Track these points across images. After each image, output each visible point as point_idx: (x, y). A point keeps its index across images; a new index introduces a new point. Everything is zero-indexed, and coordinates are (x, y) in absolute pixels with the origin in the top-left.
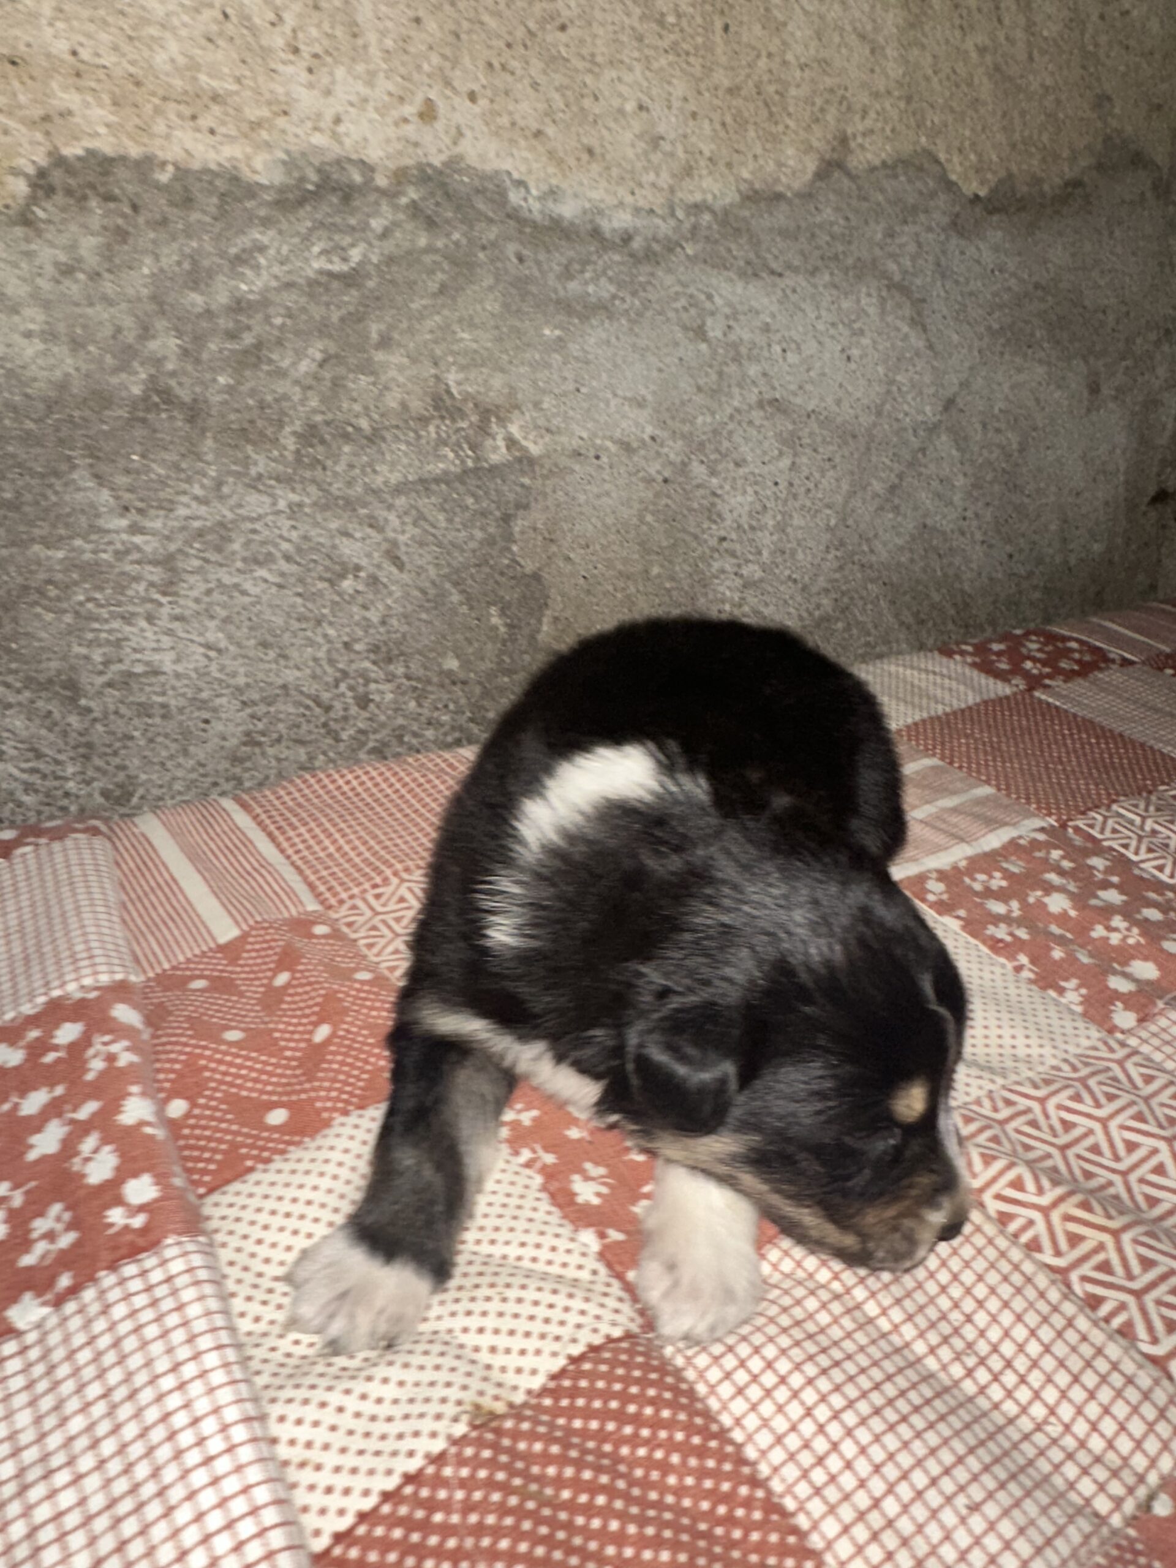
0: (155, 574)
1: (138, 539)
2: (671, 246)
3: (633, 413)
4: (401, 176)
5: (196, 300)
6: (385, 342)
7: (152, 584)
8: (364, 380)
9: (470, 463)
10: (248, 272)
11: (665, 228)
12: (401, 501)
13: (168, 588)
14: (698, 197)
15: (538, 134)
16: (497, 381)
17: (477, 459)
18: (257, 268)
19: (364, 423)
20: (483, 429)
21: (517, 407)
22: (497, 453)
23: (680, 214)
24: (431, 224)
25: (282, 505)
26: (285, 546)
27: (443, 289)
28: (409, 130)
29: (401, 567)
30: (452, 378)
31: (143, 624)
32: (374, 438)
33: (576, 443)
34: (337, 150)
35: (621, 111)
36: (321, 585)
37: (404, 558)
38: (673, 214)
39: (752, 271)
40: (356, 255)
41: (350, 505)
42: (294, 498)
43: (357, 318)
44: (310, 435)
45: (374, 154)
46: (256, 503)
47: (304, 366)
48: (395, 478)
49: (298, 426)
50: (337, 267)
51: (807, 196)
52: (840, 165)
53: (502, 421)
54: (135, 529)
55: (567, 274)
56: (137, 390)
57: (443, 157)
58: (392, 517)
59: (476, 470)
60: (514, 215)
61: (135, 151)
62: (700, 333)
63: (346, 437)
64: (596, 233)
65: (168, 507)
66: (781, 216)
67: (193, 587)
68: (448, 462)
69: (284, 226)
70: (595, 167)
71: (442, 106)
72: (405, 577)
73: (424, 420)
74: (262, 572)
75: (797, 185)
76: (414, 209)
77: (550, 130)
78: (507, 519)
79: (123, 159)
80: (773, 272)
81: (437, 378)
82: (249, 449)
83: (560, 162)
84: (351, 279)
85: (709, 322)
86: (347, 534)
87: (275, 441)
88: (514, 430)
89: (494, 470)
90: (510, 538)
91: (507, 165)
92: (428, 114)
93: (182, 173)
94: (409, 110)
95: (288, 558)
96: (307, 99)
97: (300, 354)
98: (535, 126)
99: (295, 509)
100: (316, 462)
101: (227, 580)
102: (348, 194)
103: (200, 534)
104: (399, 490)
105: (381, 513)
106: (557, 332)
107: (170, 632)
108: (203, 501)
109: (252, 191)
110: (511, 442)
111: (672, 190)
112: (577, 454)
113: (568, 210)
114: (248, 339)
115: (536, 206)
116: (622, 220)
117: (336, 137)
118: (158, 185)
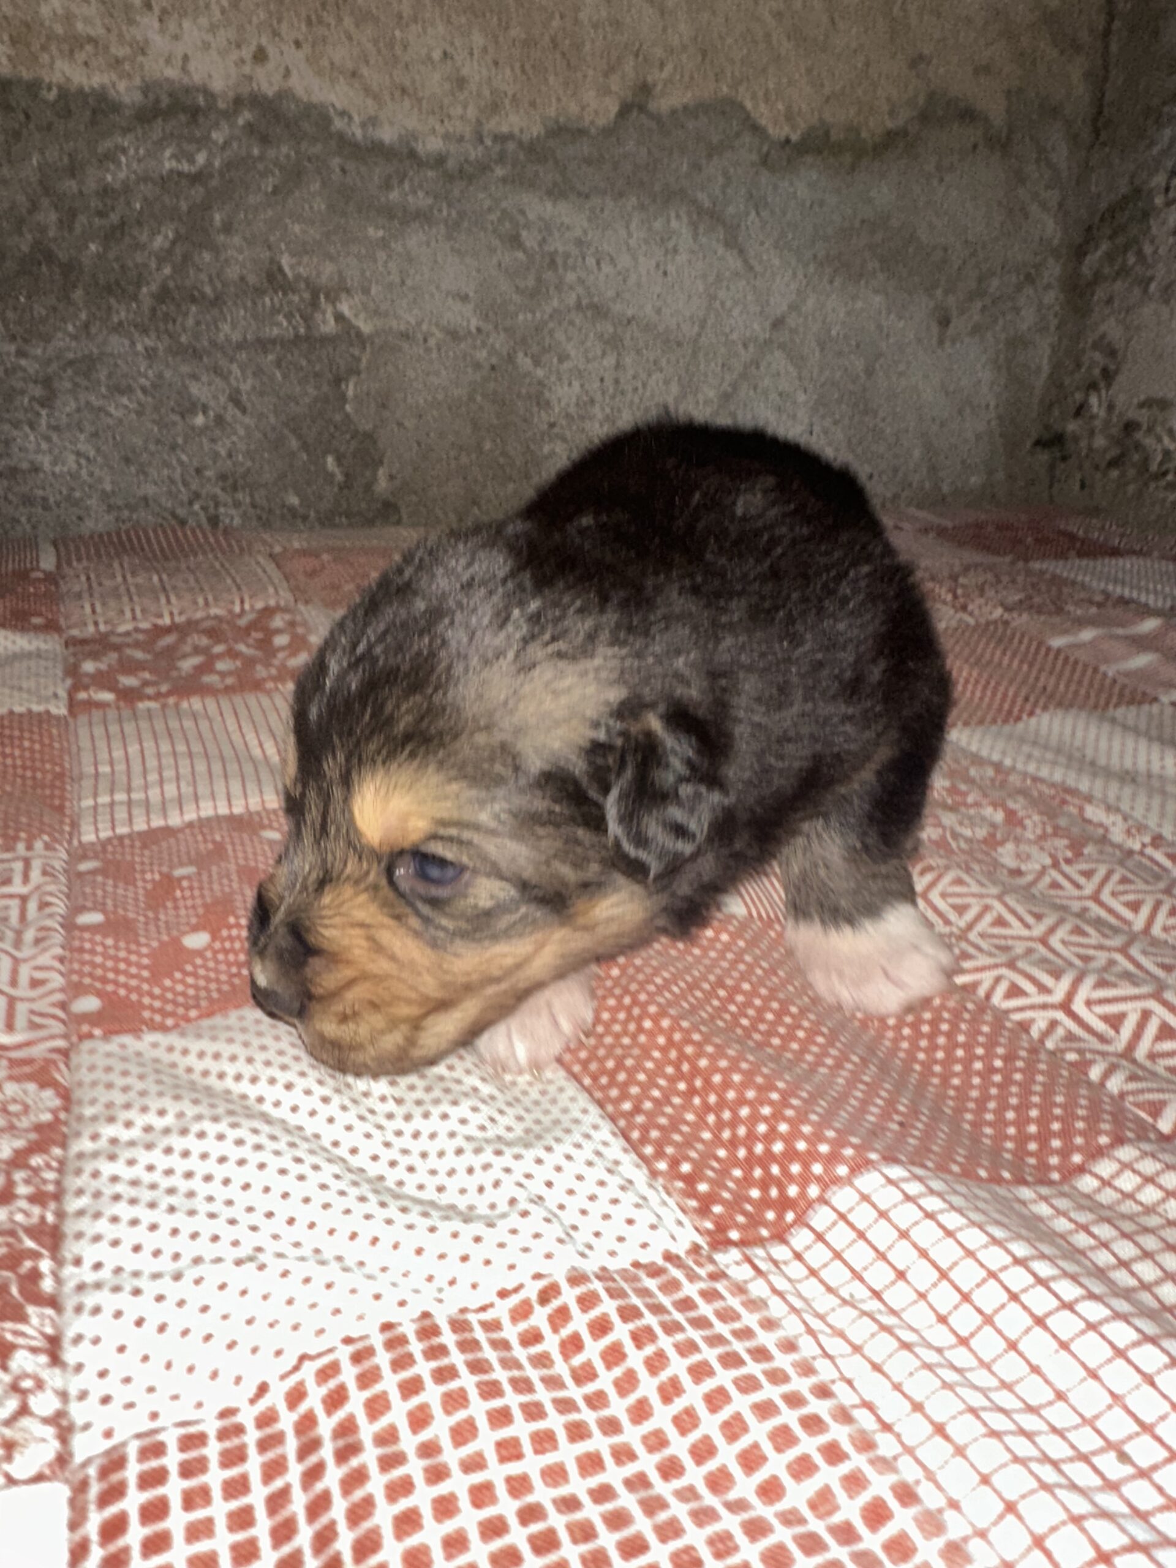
0: (38, 391)
1: (23, 362)
2: (484, 168)
3: (457, 306)
4: (238, 101)
5: (70, 185)
6: (228, 228)
7: (33, 399)
8: (207, 256)
9: (302, 331)
10: (112, 167)
11: (475, 153)
12: (243, 356)
13: (47, 402)
14: (505, 129)
15: (354, 74)
16: (329, 269)
17: (308, 328)
18: (119, 164)
19: (208, 290)
20: (314, 304)
21: (348, 291)
22: (328, 326)
23: (488, 142)
24: (265, 140)
25: (139, 347)
26: (143, 381)
27: (276, 190)
28: (247, 69)
29: (244, 411)
30: (286, 261)
31: (27, 429)
32: (217, 301)
33: (402, 327)
34: (186, 80)
35: (429, 58)
36: (176, 418)
37: (249, 405)
38: (481, 140)
39: (556, 193)
40: (201, 158)
41: (197, 354)
42: (149, 342)
43: (206, 207)
44: (163, 295)
45: (217, 85)
46: (117, 344)
47: (159, 242)
48: (236, 337)
49: (154, 287)
50: (185, 167)
51: (608, 132)
52: (642, 108)
53: (333, 300)
54: (20, 353)
55: (387, 186)
56: (25, 248)
57: (276, 88)
58: (235, 369)
59: (307, 338)
60: (341, 137)
62: (515, 241)
63: (193, 300)
64: (412, 154)
65: (47, 339)
66: (585, 148)
67: (67, 406)
68: (281, 327)
69: (140, 131)
70: (407, 103)
71: (271, 51)
72: (247, 420)
73: (259, 292)
74: (125, 400)
75: (601, 122)
76: (250, 128)
77: (365, 71)
78: (338, 381)
80: (579, 194)
81: (272, 261)
82: (112, 301)
83: (376, 97)
84: (196, 178)
85: (524, 234)
86: (195, 377)
87: (135, 297)
88: (345, 308)
89: (325, 340)
90: (343, 398)
91: (333, 98)
92: (260, 56)
93: (64, 94)
94: (247, 53)
95: (144, 390)
96: (159, 42)
97: (153, 234)
98: (350, 65)
99: (150, 354)
100: (166, 316)
101: (96, 402)
102: (195, 113)
103: (71, 363)
104: (240, 346)
105: (223, 362)
106: (381, 233)
107: (48, 439)
108: (75, 338)
109: (116, 107)
110: (339, 317)
111: (479, 122)
112: (405, 336)
113: (387, 135)
114: (114, 218)
115: (359, 133)
116: (433, 145)
117: (184, 69)
118: (45, 102)
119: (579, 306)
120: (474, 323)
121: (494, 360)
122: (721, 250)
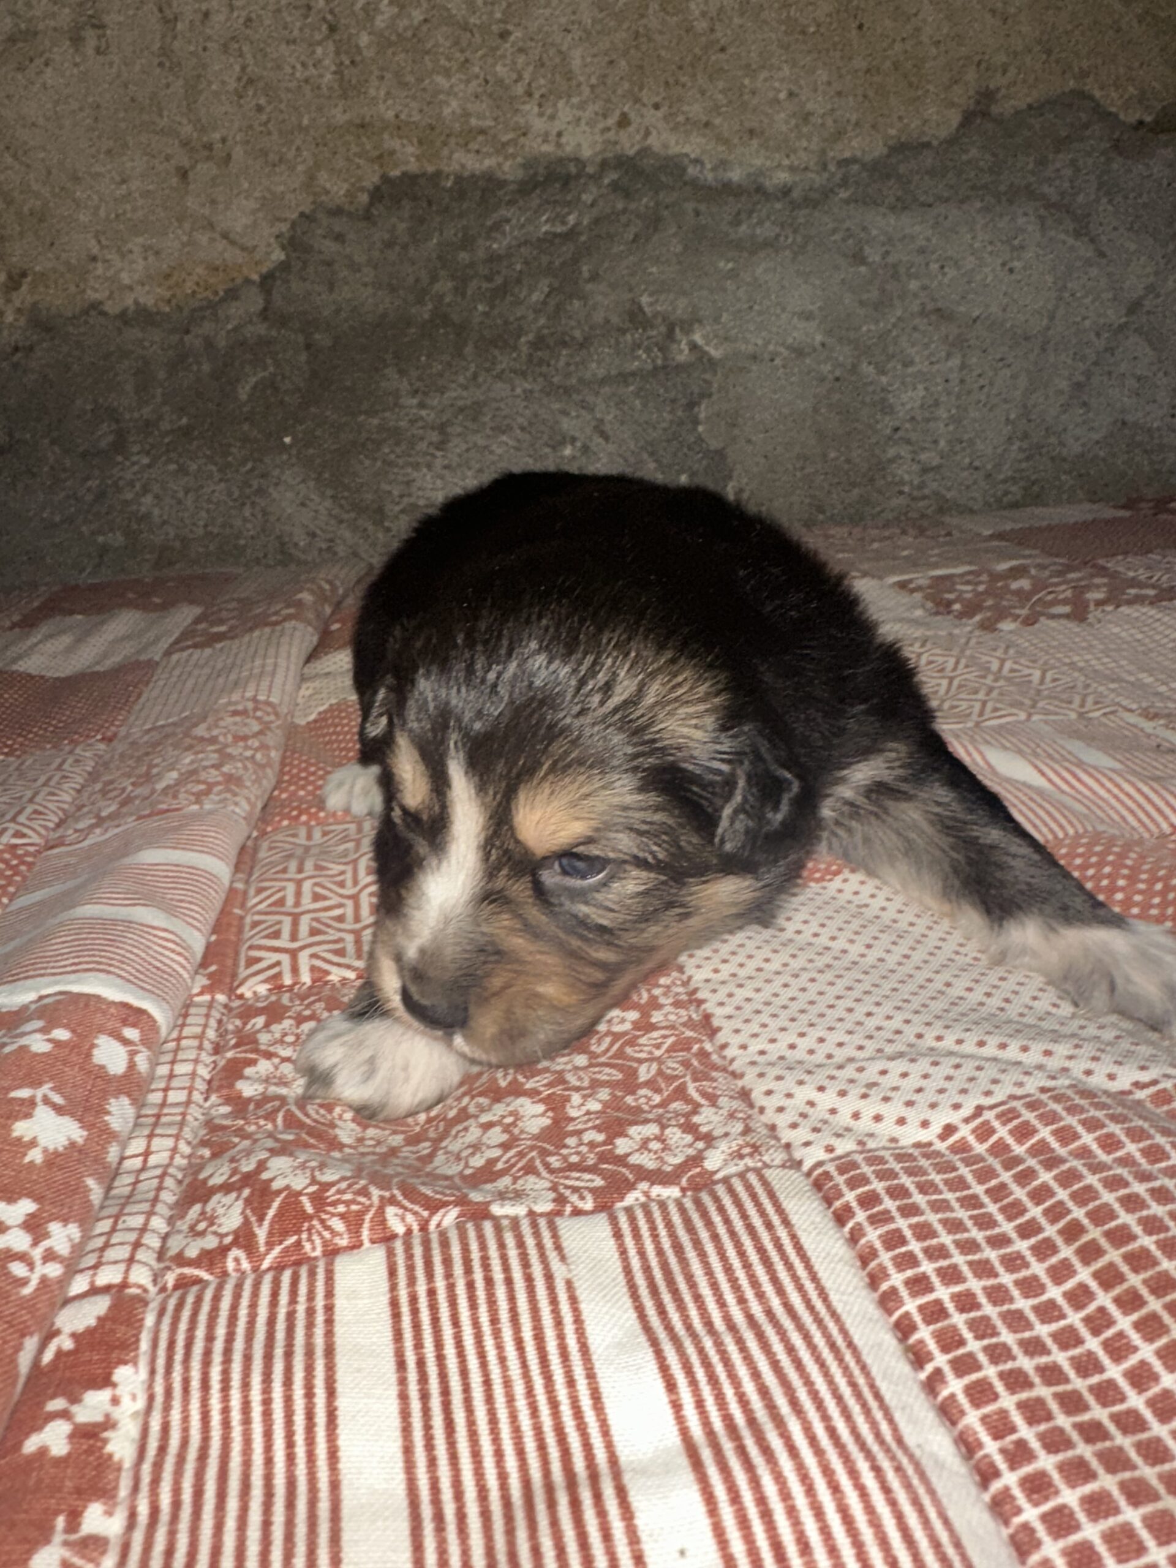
0: (435, 437)
1: (423, 413)
2: (827, 193)
3: (802, 325)
4: (604, 165)
5: (464, 256)
6: (594, 277)
7: (431, 444)
8: (576, 303)
9: (659, 362)
10: (498, 236)
11: (819, 180)
12: (606, 390)
13: (441, 446)
14: (847, 154)
15: (707, 124)
16: (682, 303)
17: (665, 359)
18: (504, 233)
19: (577, 334)
20: (670, 335)
21: (700, 321)
22: (682, 353)
23: (832, 168)
24: (628, 195)
25: (519, 391)
26: (520, 420)
27: (636, 237)
28: (611, 135)
29: (607, 438)
30: (645, 300)
31: (425, 470)
32: (585, 344)
33: (751, 348)
34: (560, 153)
35: (777, 101)
36: (547, 450)
37: (610, 433)
38: (825, 167)
39: (901, 206)
40: (572, 219)
41: (567, 391)
42: (527, 386)
43: (575, 260)
44: (539, 343)
45: (586, 153)
46: (500, 388)
47: (536, 297)
48: (601, 373)
49: (531, 337)
50: (559, 229)
51: (952, 141)
52: (985, 114)
53: (688, 330)
54: (422, 405)
55: (736, 222)
56: (426, 316)
57: (637, 148)
58: (599, 400)
59: (664, 367)
60: (694, 184)
61: (430, 169)
62: (859, 258)
63: (565, 344)
64: (760, 189)
65: (442, 390)
66: (928, 159)
67: (457, 446)
68: (642, 360)
69: (521, 203)
70: (755, 142)
71: (632, 115)
72: (611, 448)
73: (623, 331)
74: (504, 438)
75: (943, 133)
76: (615, 186)
77: (717, 121)
78: (691, 405)
79: (424, 174)
80: (923, 205)
81: (633, 301)
82: (496, 352)
83: (726, 142)
84: (570, 235)
85: (867, 250)
86: (565, 413)
87: (515, 348)
88: (697, 338)
89: (680, 368)
90: (696, 422)
91: (687, 149)
92: (624, 122)
93: (459, 179)
94: (611, 121)
95: (523, 429)
96: (539, 125)
97: (531, 290)
98: (704, 119)
99: (528, 395)
100: (541, 362)
101: (481, 442)
102: (567, 181)
103: (461, 410)
104: (603, 382)
105: (590, 399)
106: (730, 265)
107: (442, 477)
108: (465, 388)
109: (502, 184)
110: (694, 347)
111: (823, 152)
112: (754, 357)
113: (735, 175)
114: (499, 280)
115: (710, 176)
116: (783, 177)
117: (559, 145)
118: (444, 189)
119: (923, 313)
120: (819, 338)
121: (838, 373)
122: (1071, 241)
